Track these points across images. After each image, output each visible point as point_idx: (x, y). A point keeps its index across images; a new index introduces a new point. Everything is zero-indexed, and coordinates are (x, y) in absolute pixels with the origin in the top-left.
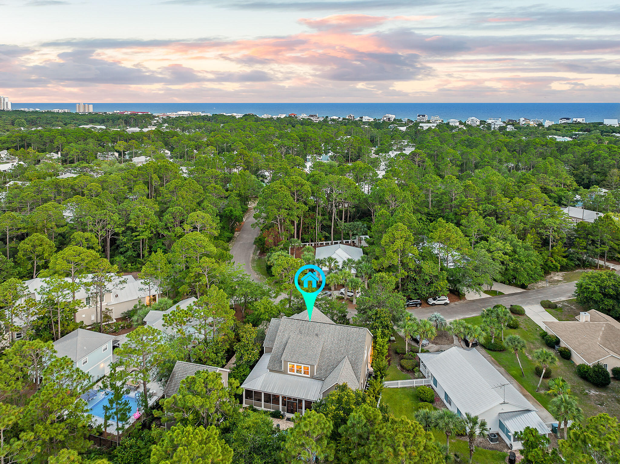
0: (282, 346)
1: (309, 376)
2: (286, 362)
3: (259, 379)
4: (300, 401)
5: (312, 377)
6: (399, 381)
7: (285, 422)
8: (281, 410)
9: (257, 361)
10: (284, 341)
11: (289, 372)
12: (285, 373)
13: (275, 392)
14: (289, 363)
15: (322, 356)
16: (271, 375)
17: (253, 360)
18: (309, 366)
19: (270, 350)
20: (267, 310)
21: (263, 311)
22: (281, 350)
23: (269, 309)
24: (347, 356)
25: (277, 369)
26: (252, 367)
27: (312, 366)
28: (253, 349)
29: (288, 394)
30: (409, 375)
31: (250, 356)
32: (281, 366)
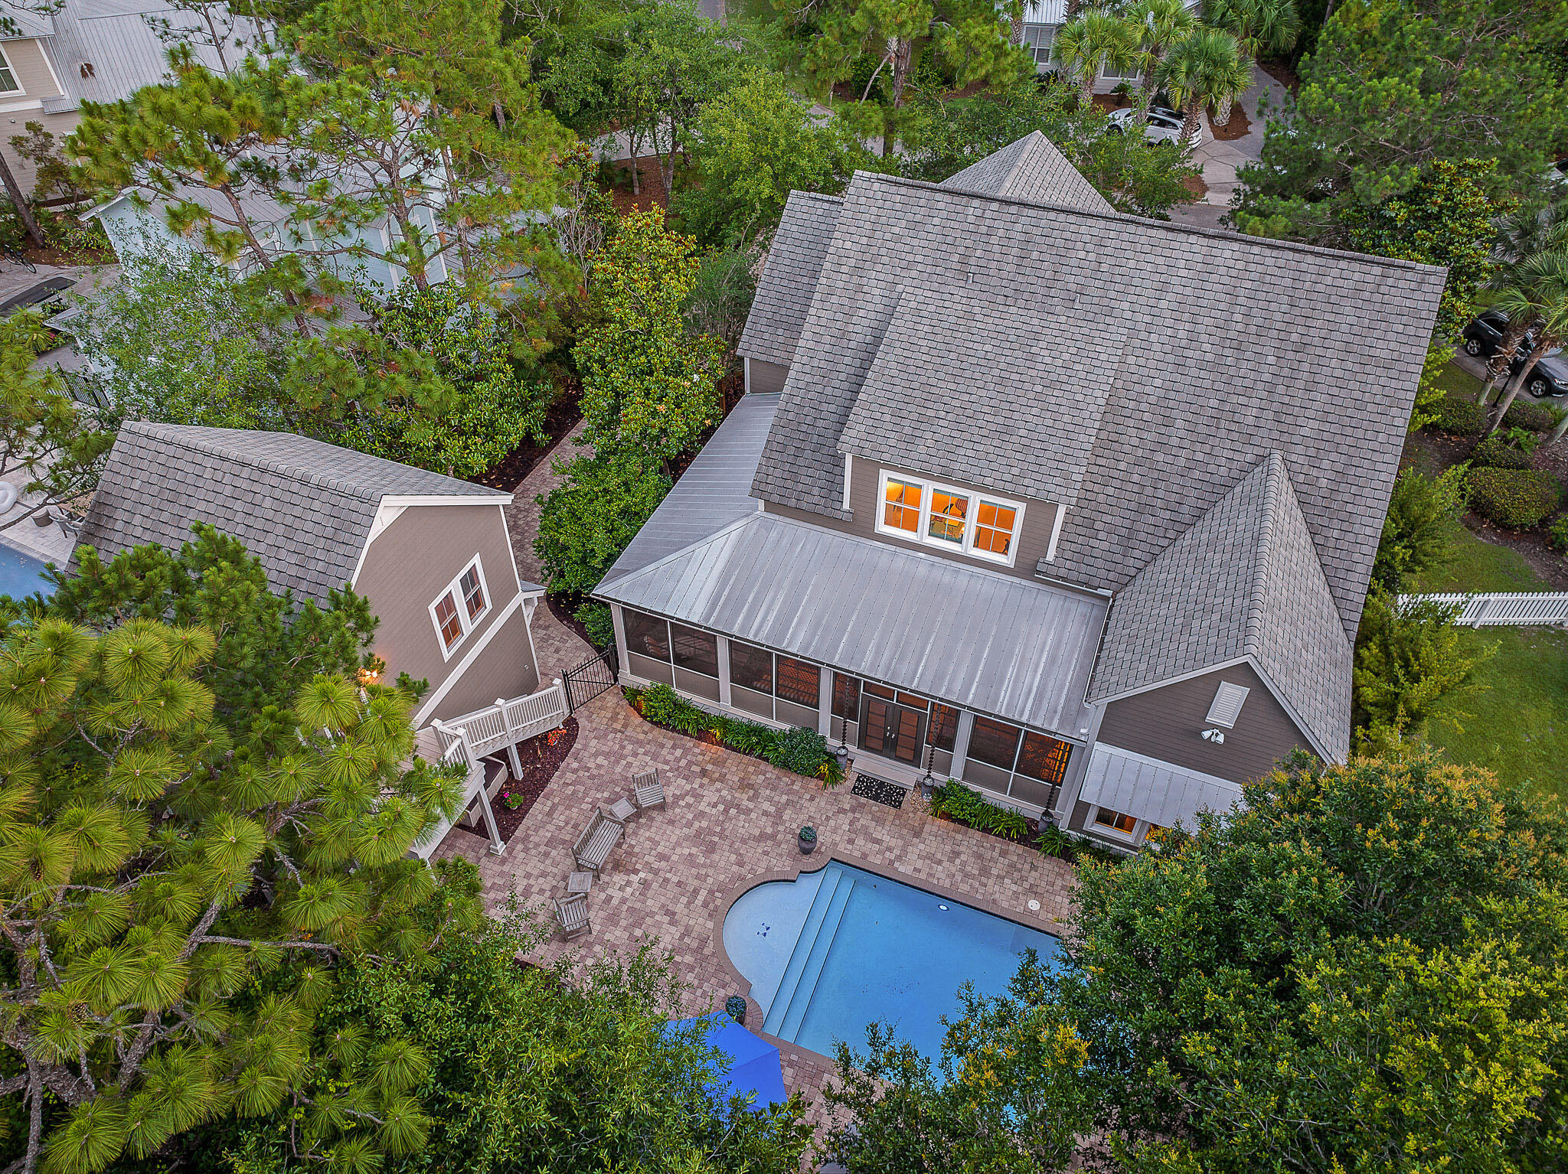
0: (848, 362)
1: (1007, 560)
2: (868, 469)
3: (700, 549)
4: (950, 715)
5: (1029, 568)
6: (1493, 597)
7: (847, 802)
8: (825, 727)
9: (707, 433)
10: (860, 330)
11: (882, 528)
12: (859, 525)
13: (796, 643)
14: (884, 474)
15: (1107, 444)
16: (774, 535)
17: (679, 428)
18: (1021, 508)
19: (774, 378)
20: (765, 151)
21: (742, 149)
22: (839, 382)
23: (775, 144)
24: (1277, 457)
25: (814, 499)
26: (676, 467)
27: (1041, 509)
28: (678, 371)
29: (871, 664)
31: (662, 408)
32: (834, 488)
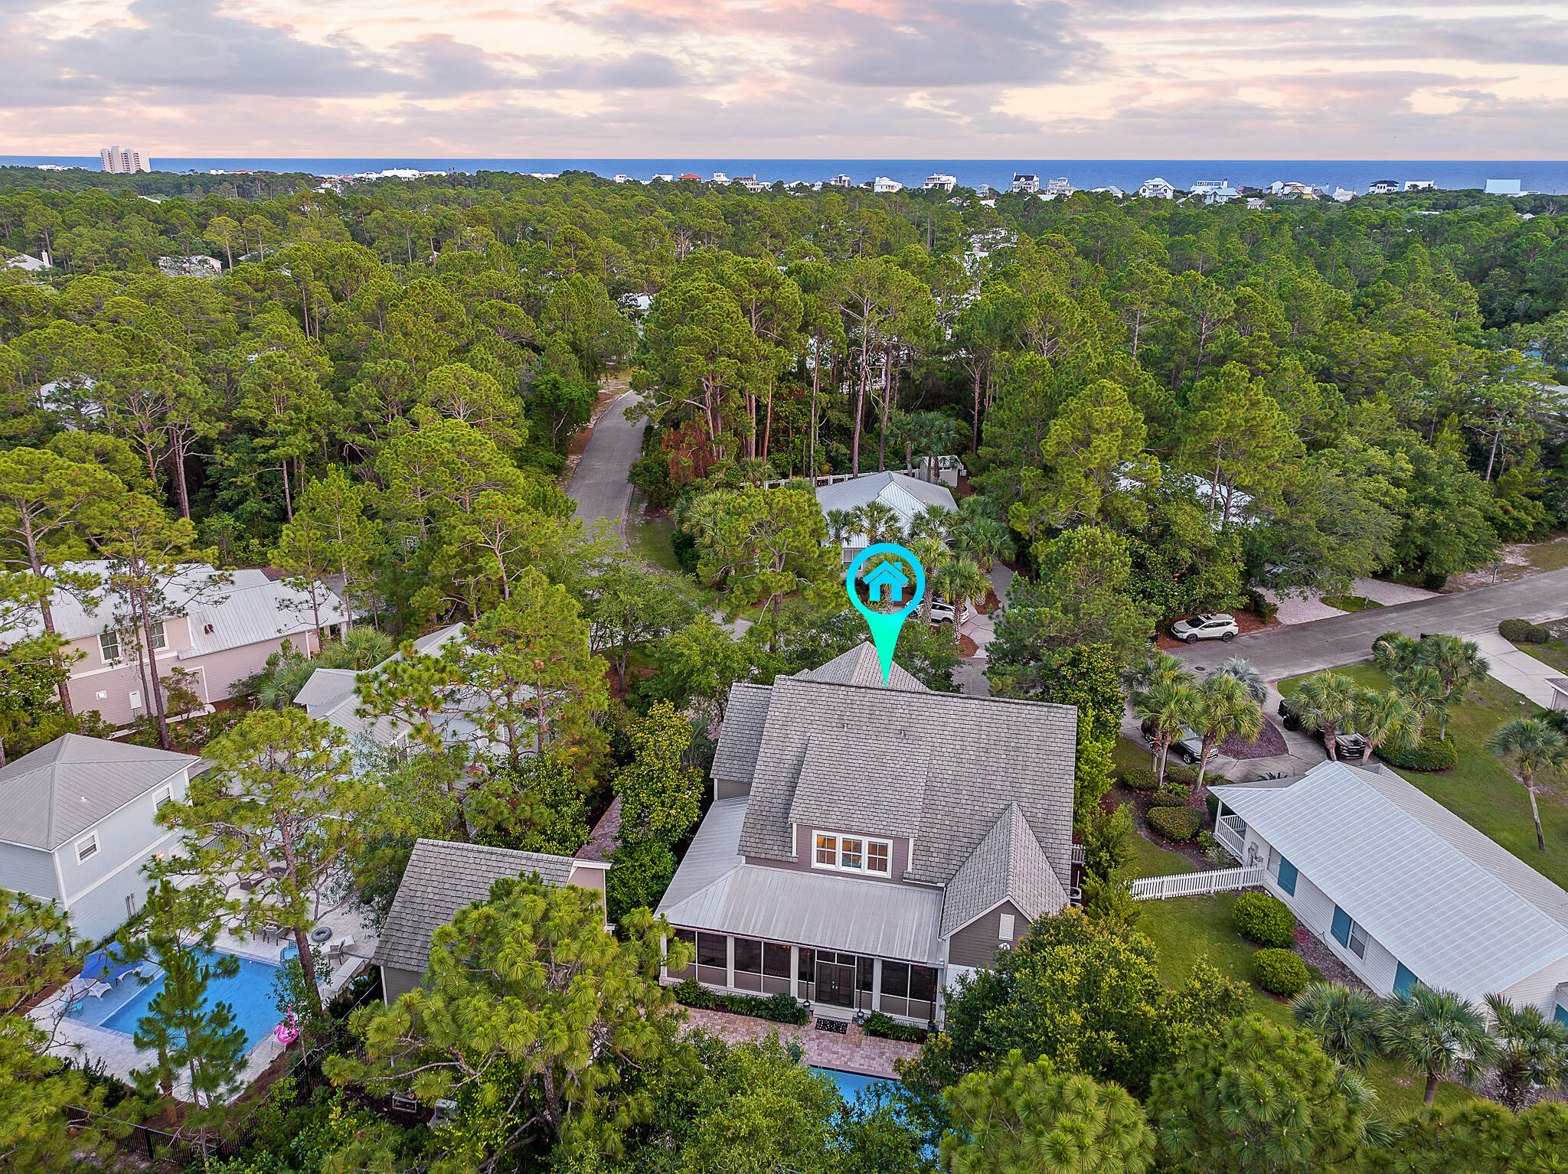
0: (785, 776)
1: (887, 875)
2: (806, 829)
3: (711, 888)
4: (867, 963)
5: (899, 878)
6: (1166, 879)
7: (814, 1034)
8: (794, 992)
9: (694, 828)
10: (790, 757)
11: (815, 865)
12: (802, 865)
13: (777, 933)
14: (815, 833)
15: (929, 806)
16: (753, 876)
17: (685, 824)
18: (890, 843)
19: (741, 789)
20: (710, 659)
21: (698, 661)
22: (782, 787)
23: (716, 655)
24: (1015, 804)
25: (775, 853)
26: (680, 849)
27: (901, 841)
28: (678, 789)
29: (819, 940)
30: (1184, 857)
31: (673, 812)
32: (786, 845)
